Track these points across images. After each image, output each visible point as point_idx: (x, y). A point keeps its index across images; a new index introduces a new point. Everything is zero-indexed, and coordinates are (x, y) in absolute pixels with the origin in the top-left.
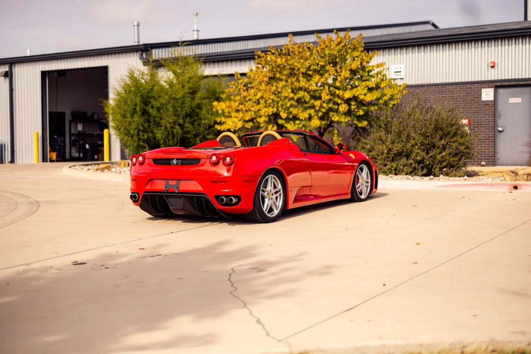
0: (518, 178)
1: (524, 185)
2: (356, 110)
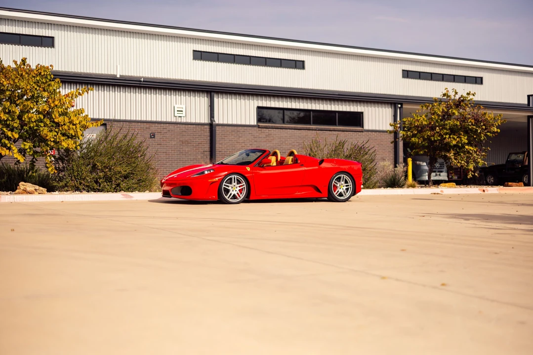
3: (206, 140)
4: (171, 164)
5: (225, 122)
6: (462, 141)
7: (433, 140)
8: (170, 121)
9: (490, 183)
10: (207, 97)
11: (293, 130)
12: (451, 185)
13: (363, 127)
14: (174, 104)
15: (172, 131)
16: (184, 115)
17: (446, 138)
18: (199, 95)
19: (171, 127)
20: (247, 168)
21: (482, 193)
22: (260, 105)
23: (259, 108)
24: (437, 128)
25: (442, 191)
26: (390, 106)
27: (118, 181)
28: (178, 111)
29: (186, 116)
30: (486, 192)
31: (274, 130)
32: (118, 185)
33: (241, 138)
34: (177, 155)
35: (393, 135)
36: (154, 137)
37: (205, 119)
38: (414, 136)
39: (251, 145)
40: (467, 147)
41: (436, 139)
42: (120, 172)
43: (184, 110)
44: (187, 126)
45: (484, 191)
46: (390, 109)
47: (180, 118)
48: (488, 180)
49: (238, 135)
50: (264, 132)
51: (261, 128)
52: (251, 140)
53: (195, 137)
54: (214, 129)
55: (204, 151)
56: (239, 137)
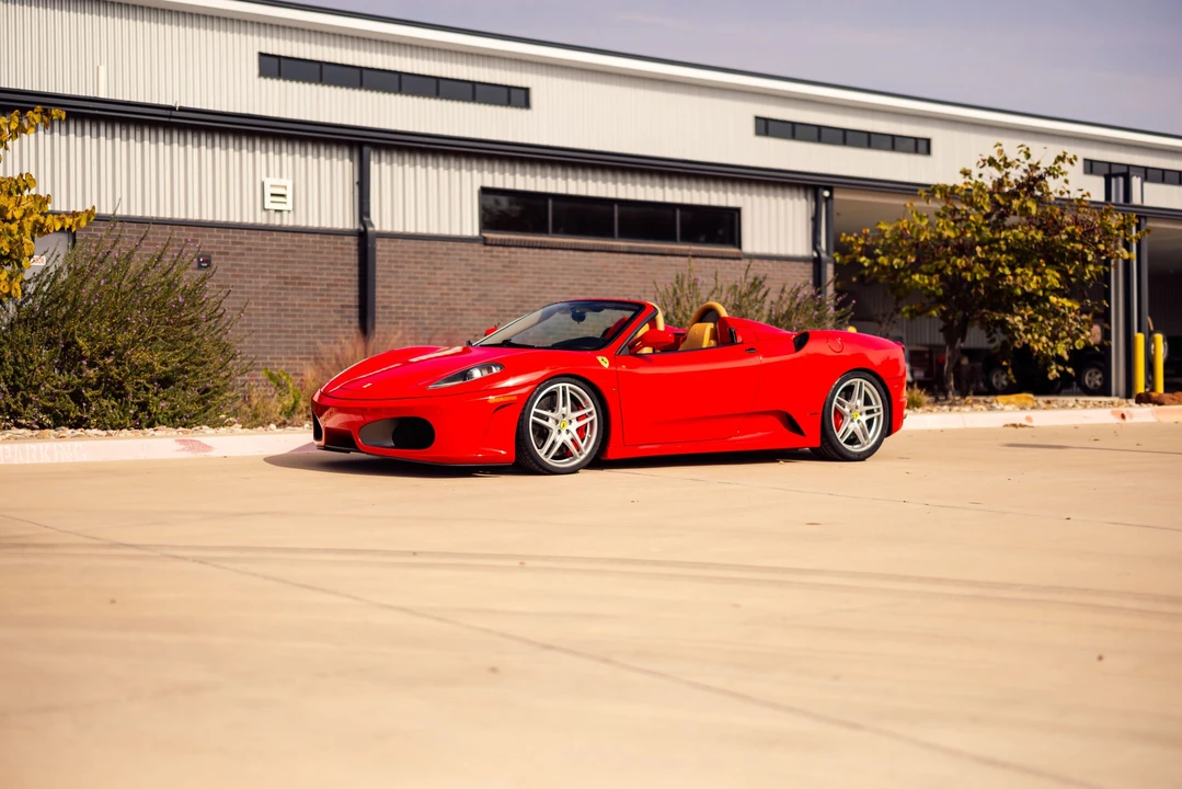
3: (346, 275)
4: (255, 342)
5: (399, 229)
6: (1047, 282)
7: (969, 279)
8: (251, 221)
9: (999, 387)
10: (351, 159)
11: (571, 253)
12: (1024, 401)
13: (740, 247)
14: (261, 175)
15: (256, 250)
16: (289, 206)
17: (1003, 276)
18: (328, 151)
19: (255, 238)
20: (599, 358)
21: (1120, 421)
22: (489, 184)
23: (485, 191)
24: (978, 249)
25: (1029, 419)
26: (802, 193)
27: (142, 395)
28: (272, 195)
29: (294, 209)
30: (1128, 420)
31: (525, 250)
32: (143, 406)
33: (439, 272)
34: (273, 315)
35: (809, 267)
36: (209, 267)
37: (344, 219)
38: (915, 268)
39: (465, 290)
40: (1053, 299)
41: (978, 277)
42: (149, 367)
43: (289, 193)
44: (297, 238)
45: (1123, 416)
46: (804, 201)
47: (278, 215)
48: (994, 381)
49: (432, 263)
50: (498, 257)
51: (491, 245)
52: (464, 277)
53: (318, 266)
54: (370, 245)
55: (342, 306)
56: (435, 269)
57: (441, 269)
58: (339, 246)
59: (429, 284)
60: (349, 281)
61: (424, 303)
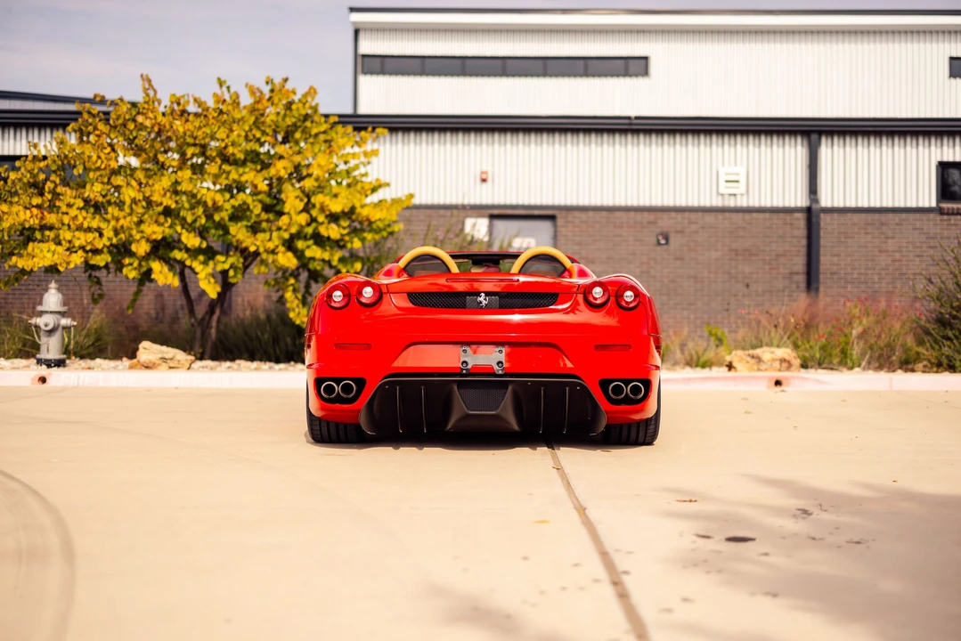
0: (763, 366)
1: (794, 378)
2: (347, 238)
3: (796, 246)
5: (851, 203)
8: (708, 204)
10: (802, 145)
14: (717, 165)
15: (710, 228)
16: (741, 188)
18: (780, 141)
19: (709, 218)
28: (726, 181)
29: (747, 192)
33: (890, 241)
36: (667, 243)
37: (799, 199)
43: (742, 179)
44: (747, 216)
47: (732, 198)
49: (883, 233)
50: (957, 225)
51: (948, 214)
52: (918, 244)
53: (767, 240)
54: (814, 220)
55: (791, 273)
56: (887, 238)
57: (893, 238)
58: (788, 221)
59: (880, 251)
60: (800, 251)
61: (874, 269)
